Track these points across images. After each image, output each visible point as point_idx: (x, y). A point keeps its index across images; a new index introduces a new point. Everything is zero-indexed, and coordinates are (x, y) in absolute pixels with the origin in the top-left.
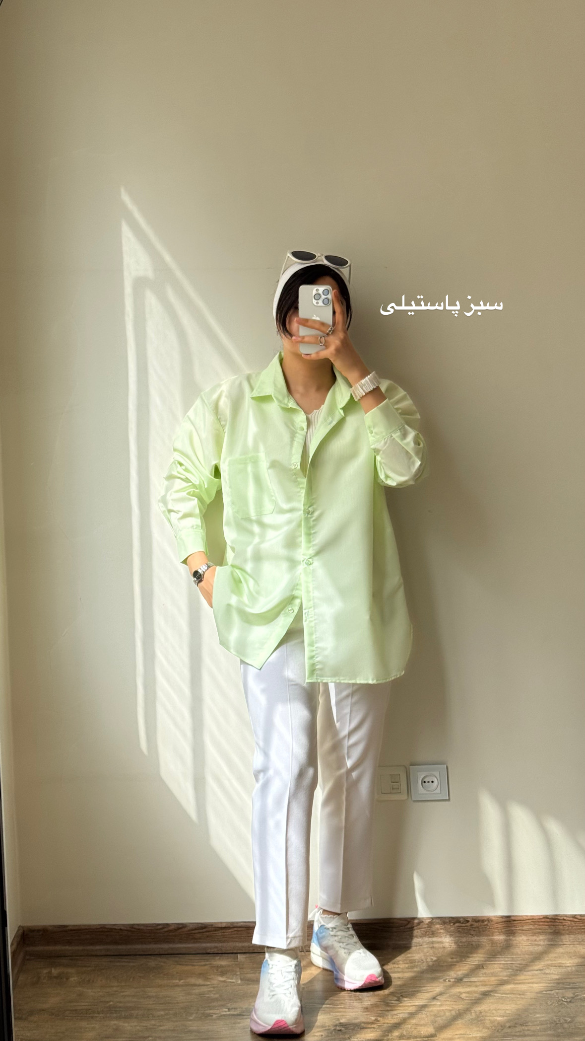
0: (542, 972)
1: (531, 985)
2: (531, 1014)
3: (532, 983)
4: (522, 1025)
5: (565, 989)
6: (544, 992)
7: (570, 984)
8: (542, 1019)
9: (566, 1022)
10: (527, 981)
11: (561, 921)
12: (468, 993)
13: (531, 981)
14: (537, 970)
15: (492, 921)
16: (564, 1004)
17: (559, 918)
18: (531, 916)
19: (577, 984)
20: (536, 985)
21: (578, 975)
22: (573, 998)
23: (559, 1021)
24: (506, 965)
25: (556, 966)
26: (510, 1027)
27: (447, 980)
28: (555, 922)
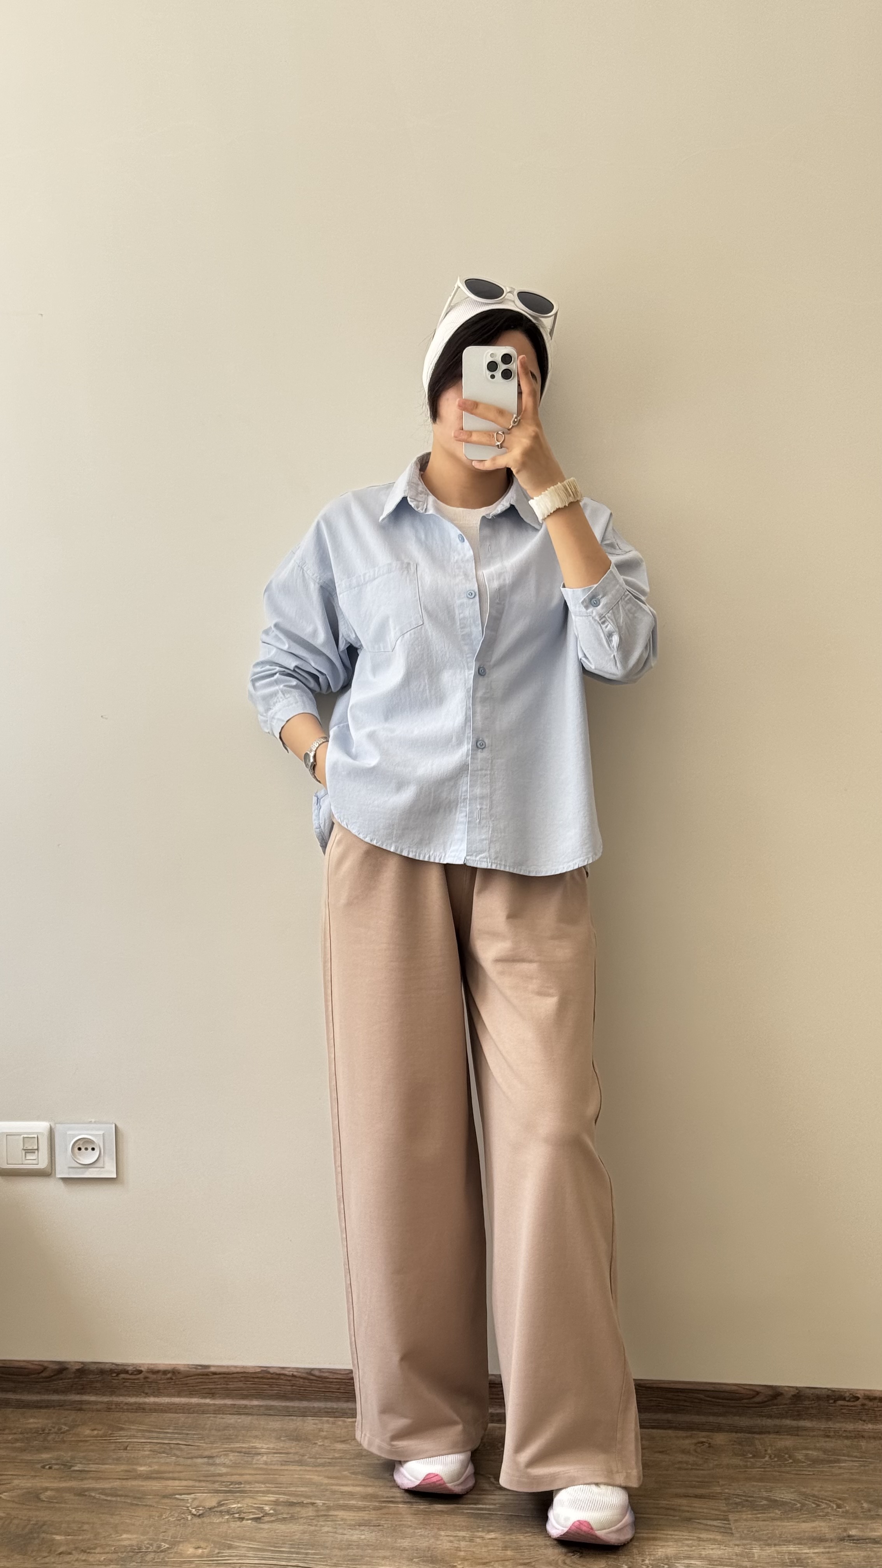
0: (211, 1461)
1: (170, 1483)
2: (117, 1532)
3: (174, 1479)
4: (84, 1551)
5: (217, 1491)
6: (177, 1496)
7: (232, 1483)
8: (126, 1543)
9: (159, 1551)
10: (170, 1475)
11: (289, 1378)
12: (57, 1490)
13: (176, 1475)
14: (205, 1457)
15: (179, 1373)
16: (187, 1520)
17: (287, 1373)
18: (243, 1367)
19: (242, 1486)
20: (177, 1483)
21: (261, 1469)
22: (210, 1509)
23: (148, 1548)
24: (165, 1446)
25: (238, 1452)
26: (60, 1554)
27: (47, 1467)
28: (277, 1379)
